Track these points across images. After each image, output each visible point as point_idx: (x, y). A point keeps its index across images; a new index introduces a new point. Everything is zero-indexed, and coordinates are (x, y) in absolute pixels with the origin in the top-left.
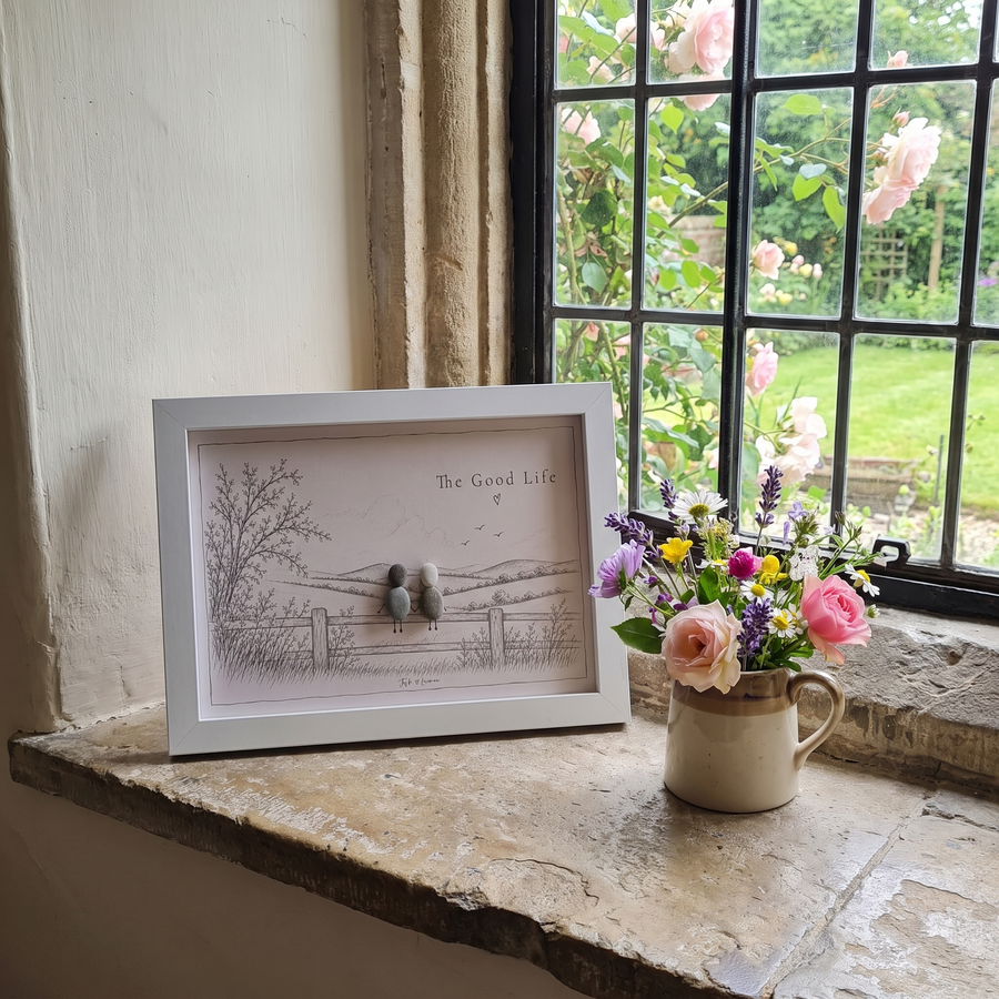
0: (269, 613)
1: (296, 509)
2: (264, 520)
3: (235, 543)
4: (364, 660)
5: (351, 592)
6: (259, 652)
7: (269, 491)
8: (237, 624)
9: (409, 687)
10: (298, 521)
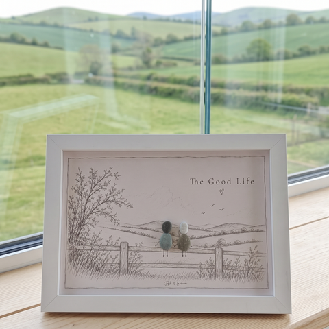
0: (98, 242)
1: (116, 192)
2: (99, 196)
3: (83, 207)
4: (146, 270)
5: (142, 234)
6: (92, 262)
7: (103, 182)
8: (81, 247)
9: (170, 286)
10: (117, 197)
